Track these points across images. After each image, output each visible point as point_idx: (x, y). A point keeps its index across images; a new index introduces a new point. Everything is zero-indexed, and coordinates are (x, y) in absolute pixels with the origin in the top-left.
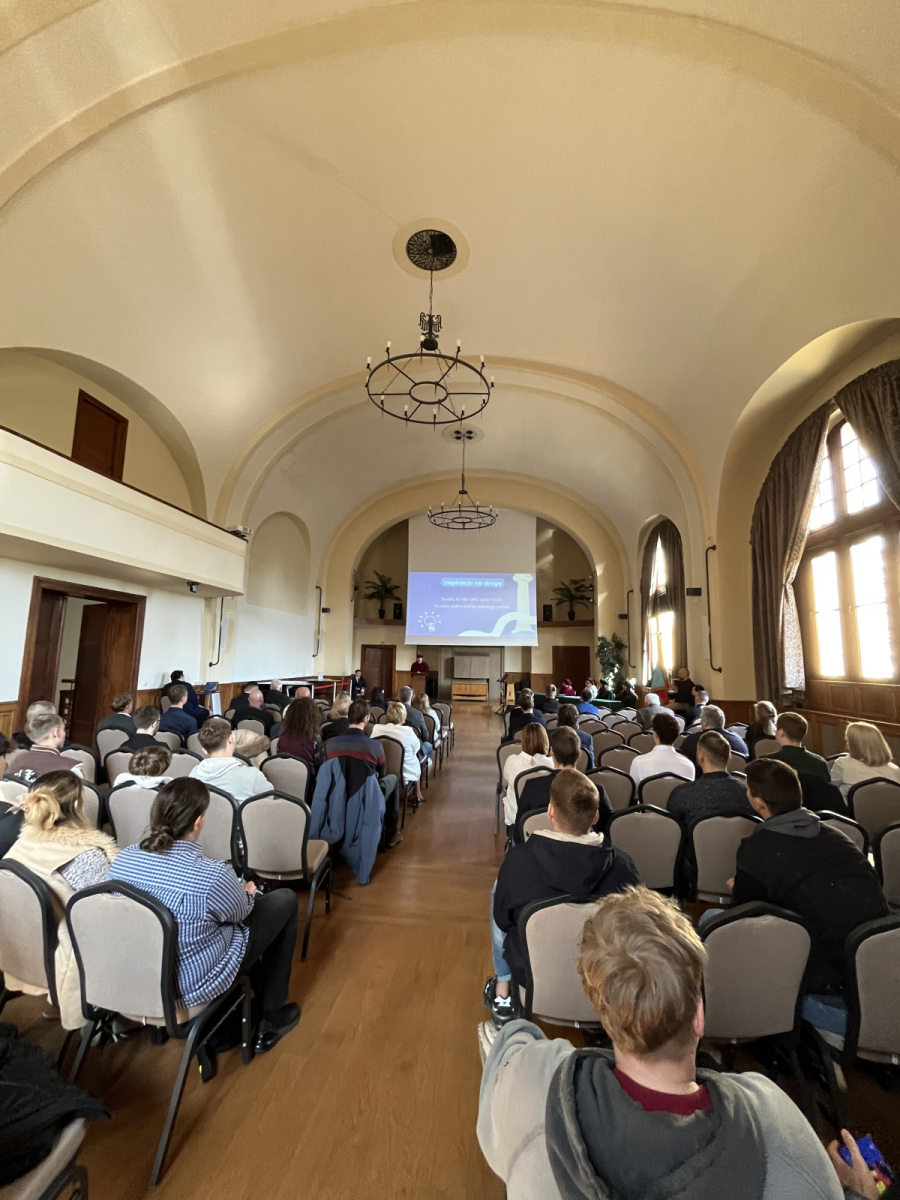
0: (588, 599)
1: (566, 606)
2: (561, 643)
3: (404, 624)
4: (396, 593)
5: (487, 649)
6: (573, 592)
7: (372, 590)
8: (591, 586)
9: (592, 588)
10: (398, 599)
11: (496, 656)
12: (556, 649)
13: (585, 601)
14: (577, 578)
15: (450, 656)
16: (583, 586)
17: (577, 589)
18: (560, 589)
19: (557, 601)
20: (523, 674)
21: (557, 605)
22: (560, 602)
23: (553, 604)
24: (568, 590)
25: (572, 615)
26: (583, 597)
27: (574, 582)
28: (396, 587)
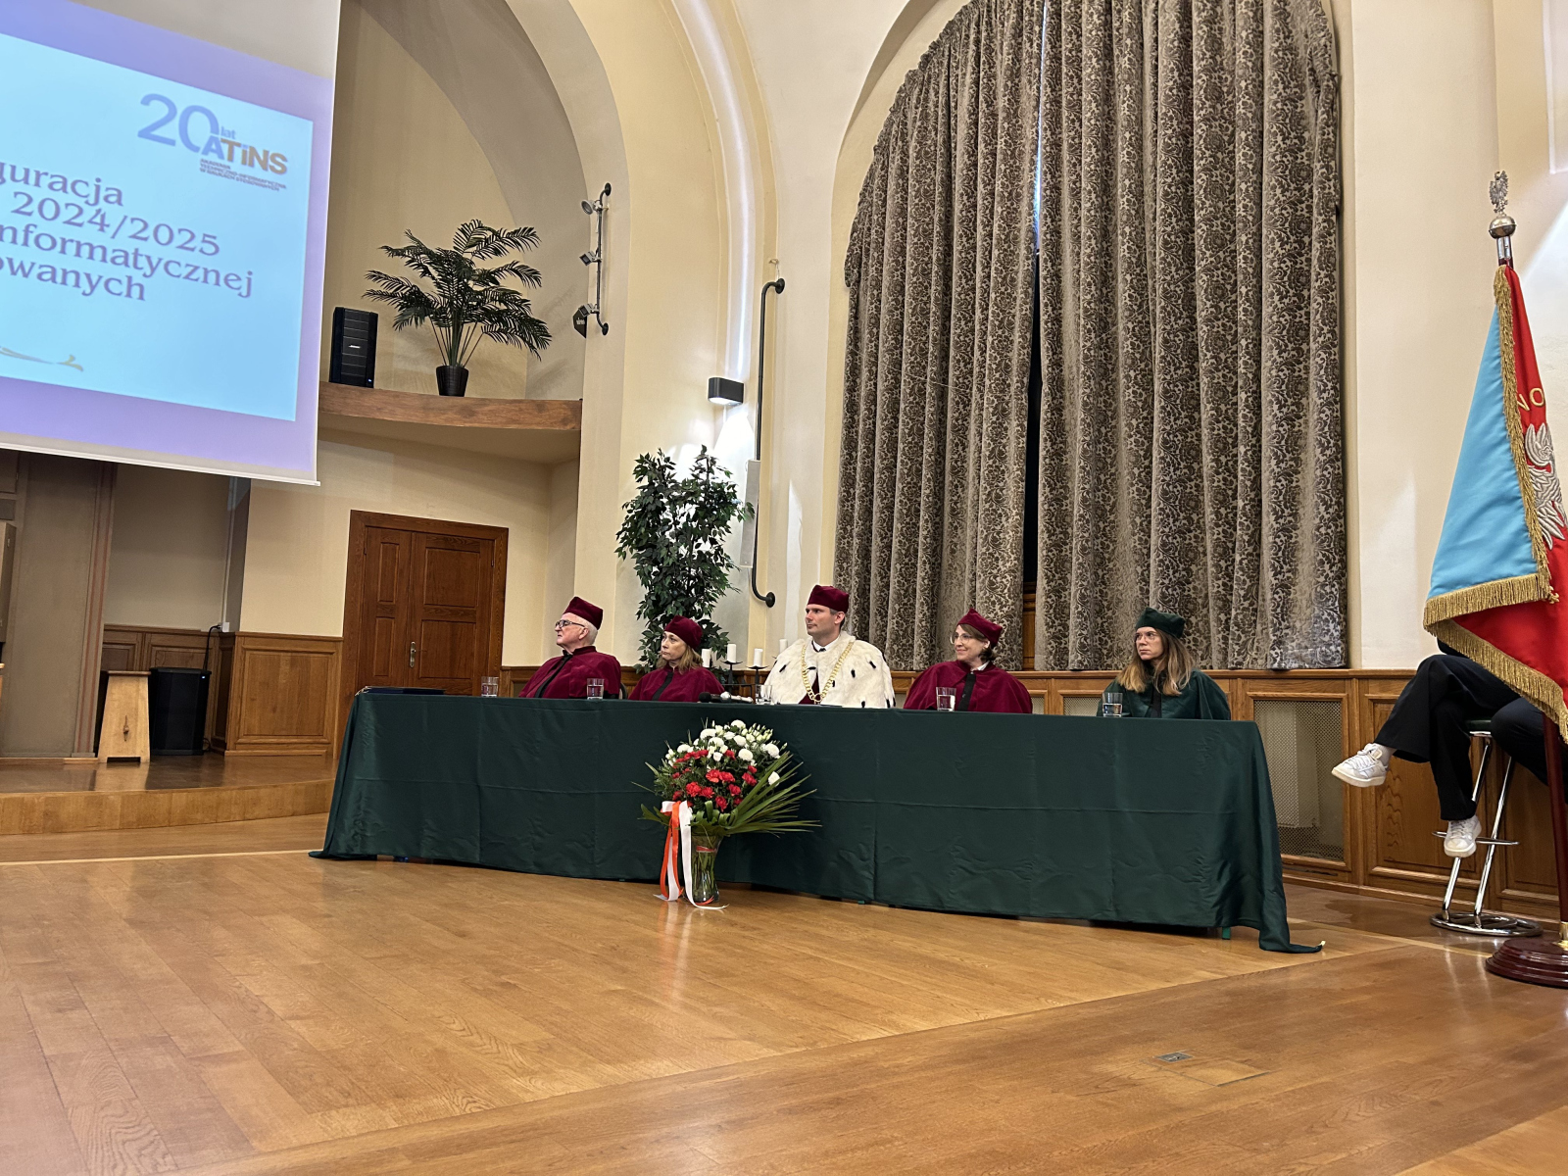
1: (431, 343)
2: (391, 504)
12: (364, 529)
23: (384, 313)
25: (452, 379)
27: (481, 240)
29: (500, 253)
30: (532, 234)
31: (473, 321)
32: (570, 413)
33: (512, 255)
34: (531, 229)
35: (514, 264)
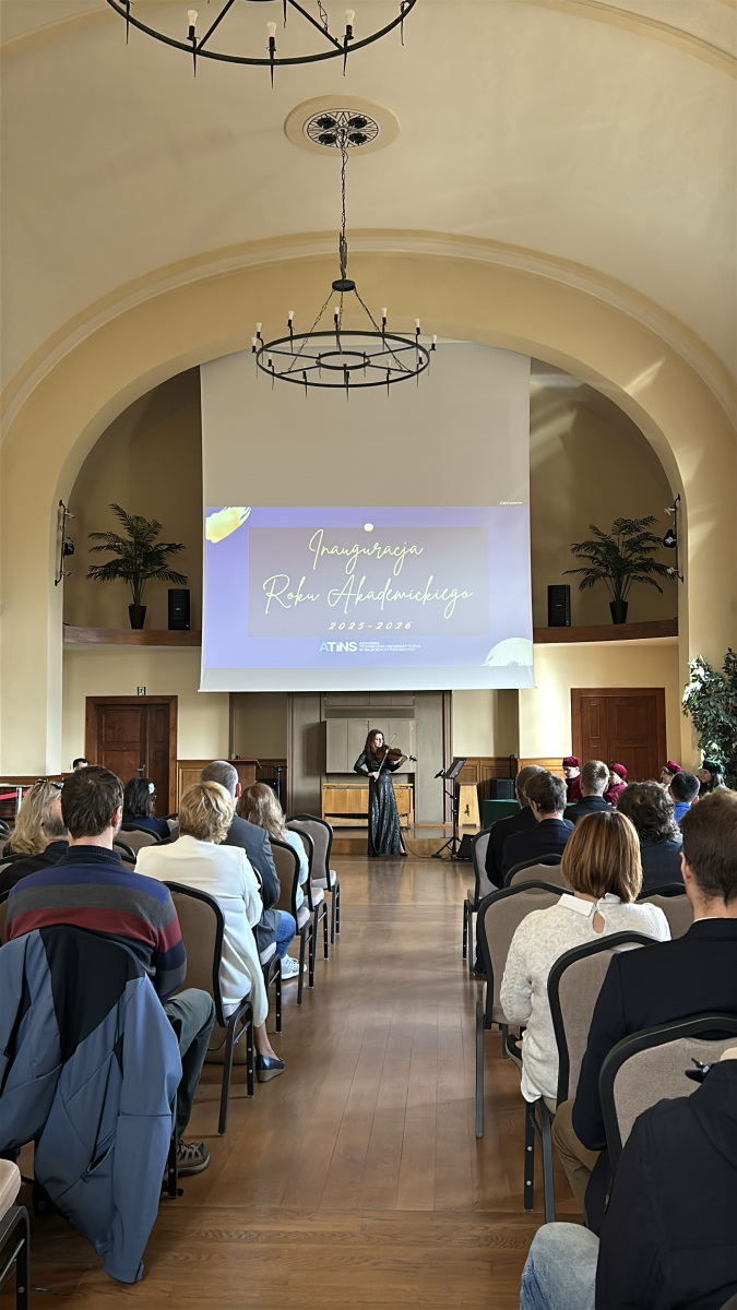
0: (661, 569)
1: (604, 590)
2: (592, 682)
3: (197, 640)
4: (172, 563)
5: (409, 700)
6: (624, 553)
7: (113, 556)
8: (670, 534)
9: (673, 538)
10: (181, 578)
11: (429, 717)
12: (579, 698)
13: (654, 575)
14: (634, 516)
15: (315, 719)
16: (647, 536)
17: (634, 545)
18: (589, 545)
19: (583, 576)
20: (497, 759)
21: (582, 585)
22: (590, 579)
23: (573, 582)
24: (611, 548)
25: (619, 611)
26: (647, 565)
27: (627, 526)
28: (172, 547)
29: (639, 530)
30: (653, 519)
32: (672, 627)
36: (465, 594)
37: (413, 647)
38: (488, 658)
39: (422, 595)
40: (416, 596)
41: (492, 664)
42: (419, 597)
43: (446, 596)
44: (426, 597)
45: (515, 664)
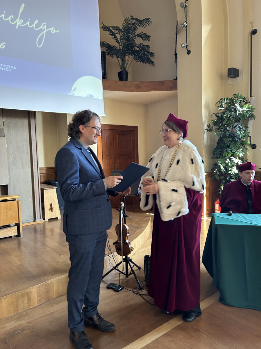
29: (136, 29)
30: (149, 21)
31: (129, 55)
32: (173, 85)
33: (140, 30)
34: (150, 18)
35: (141, 33)
36: (53, 30)
37: (8, 68)
38: (73, 89)
39: (16, 18)
40: (10, 18)
41: (76, 94)
42: (13, 20)
43: (37, 26)
44: (19, 22)
45: (91, 96)
